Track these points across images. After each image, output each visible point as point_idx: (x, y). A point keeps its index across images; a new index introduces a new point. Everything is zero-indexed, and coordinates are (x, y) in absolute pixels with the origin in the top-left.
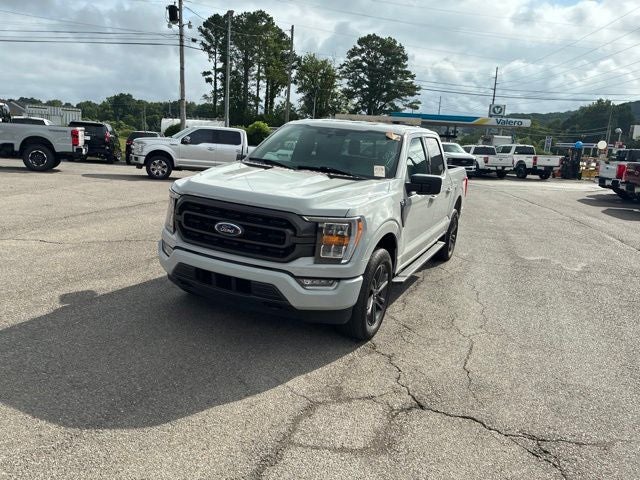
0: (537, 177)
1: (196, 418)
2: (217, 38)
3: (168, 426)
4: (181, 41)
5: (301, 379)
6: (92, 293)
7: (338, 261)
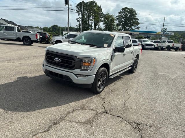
0: (174, 50)
1: (40, 111)
2: (81, 9)
3: (32, 112)
4: (68, 9)
5: (74, 103)
6: (27, 77)
7: (87, 70)
